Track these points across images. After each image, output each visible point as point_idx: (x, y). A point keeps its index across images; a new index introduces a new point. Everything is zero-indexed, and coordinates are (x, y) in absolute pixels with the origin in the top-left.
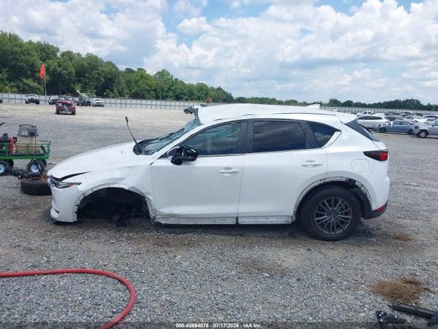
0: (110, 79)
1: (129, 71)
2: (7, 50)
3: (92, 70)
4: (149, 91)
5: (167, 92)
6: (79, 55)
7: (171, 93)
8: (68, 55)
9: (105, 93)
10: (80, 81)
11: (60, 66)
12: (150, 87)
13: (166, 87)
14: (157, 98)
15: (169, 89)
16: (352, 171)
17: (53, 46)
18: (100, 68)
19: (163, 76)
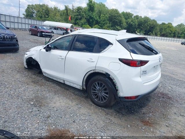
0: (152, 28)
1: (163, 24)
2: (113, 15)
3: (145, 23)
4: (170, 34)
5: (181, 34)
6: (141, 17)
7: (183, 35)
8: (137, 17)
9: (149, 34)
10: (139, 28)
11: (132, 21)
12: (172, 31)
13: (181, 32)
14: (174, 37)
15: (182, 33)
16: (109, 69)
17: (131, 13)
18: (149, 23)
19: (180, 27)
